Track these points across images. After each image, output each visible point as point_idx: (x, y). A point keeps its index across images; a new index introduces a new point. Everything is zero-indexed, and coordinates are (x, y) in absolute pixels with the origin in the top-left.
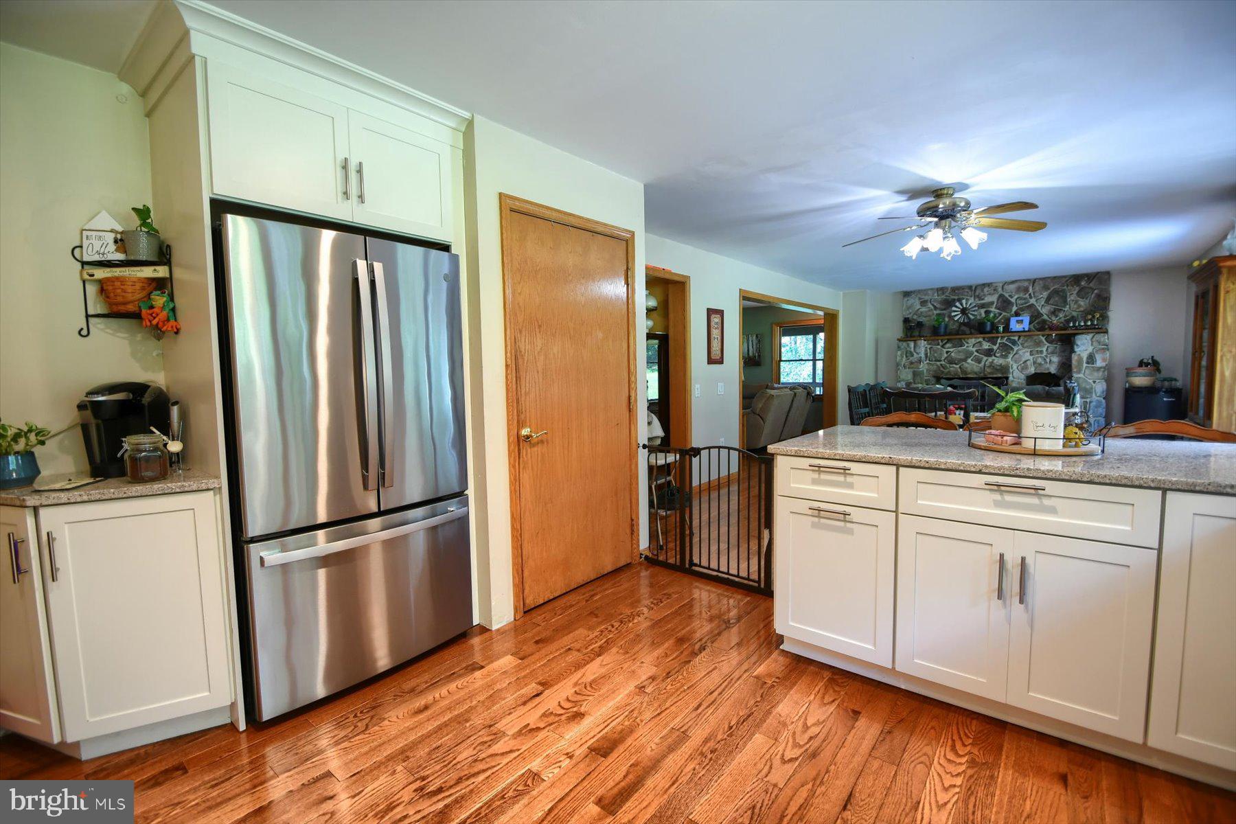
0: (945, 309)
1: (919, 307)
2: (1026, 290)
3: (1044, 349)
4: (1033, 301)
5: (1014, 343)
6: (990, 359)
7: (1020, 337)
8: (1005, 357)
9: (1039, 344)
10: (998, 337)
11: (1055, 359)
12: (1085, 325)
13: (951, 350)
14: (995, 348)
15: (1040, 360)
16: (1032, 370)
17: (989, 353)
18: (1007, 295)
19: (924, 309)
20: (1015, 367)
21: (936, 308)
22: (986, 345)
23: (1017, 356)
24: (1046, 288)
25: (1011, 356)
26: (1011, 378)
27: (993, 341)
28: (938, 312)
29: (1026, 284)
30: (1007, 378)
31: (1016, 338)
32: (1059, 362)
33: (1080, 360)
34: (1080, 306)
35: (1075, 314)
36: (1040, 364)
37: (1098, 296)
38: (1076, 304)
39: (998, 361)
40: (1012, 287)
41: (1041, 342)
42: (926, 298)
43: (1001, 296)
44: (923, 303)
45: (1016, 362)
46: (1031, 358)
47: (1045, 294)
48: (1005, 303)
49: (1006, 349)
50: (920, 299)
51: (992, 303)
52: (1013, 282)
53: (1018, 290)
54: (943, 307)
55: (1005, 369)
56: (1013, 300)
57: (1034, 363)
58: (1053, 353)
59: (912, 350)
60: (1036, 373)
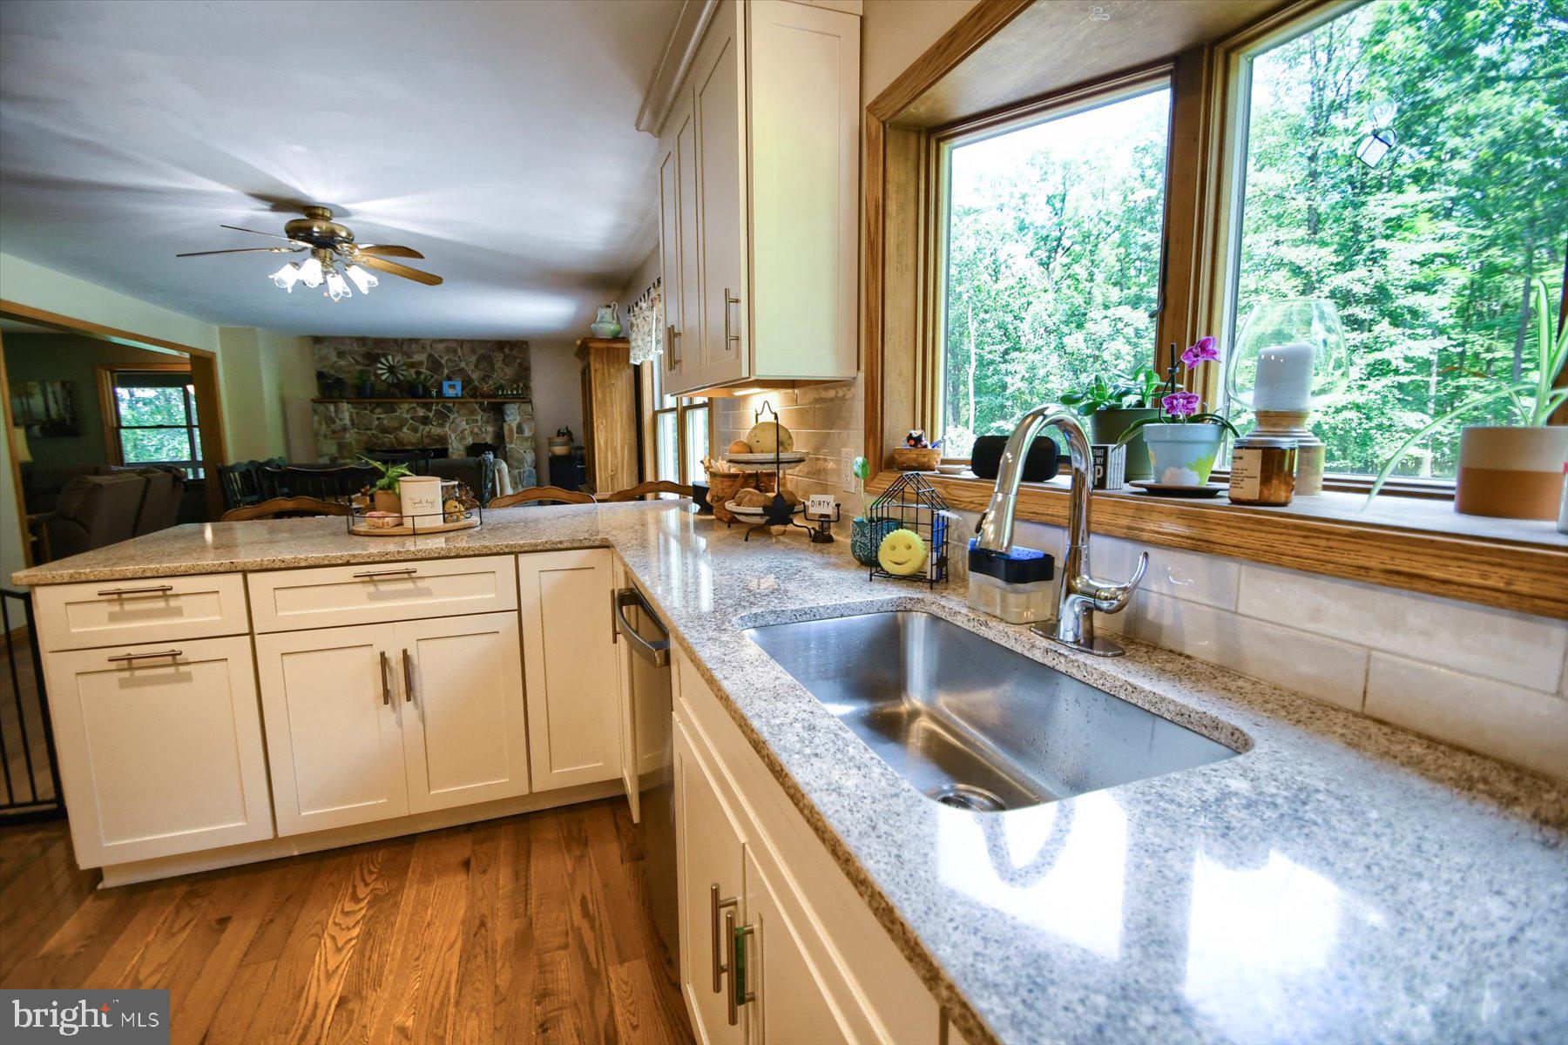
0: (368, 365)
1: (335, 359)
2: (455, 352)
3: (479, 418)
4: (463, 364)
5: (450, 410)
6: (427, 429)
7: (454, 403)
8: (442, 425)
9: (473, 412)
10: (432, 403)
11: (490, 429)
12: (512, 394)
13: (383, 416)
14: (431, 415)
15: (476, 430)
16: (470, 441)
17: (425, 421)
18: (436, 355)
19: (342, 363)
20: (453, 438)
21: (357, 362)
22: (421, 412)
23: (453, 425)
24: (474, 351)
25: (448, 425)
26: (450, 450)
27: (428, 407)
28: (361, 368)
29: (454, 345)
30: (447, 449)
31: (451, 405)
32: (494, 432)
33: (511, 430)
34: (506, 374)
35: (502, 382)
36: (477, 434)
37: (521, 365)
38: (503, 373)
39: (436, 431)
40: (441, 346)
41: (475, 410)
42: (343, 348)
43: (430, 356)
44: (341, 354)
45: (454, 431)
46: (467, 427)
47: (474, 358)
48: (435, 365)
49: (442, 417)
50: (335, 349)
51: (421, 363)
52: (442, 341)
53: (448, 350)
54: (366, 362)
55: (443, 439)
56: (443, 362)
57: (472, 433)
58: (488, 422)
59: (333, 414)
60: (474, 444)
